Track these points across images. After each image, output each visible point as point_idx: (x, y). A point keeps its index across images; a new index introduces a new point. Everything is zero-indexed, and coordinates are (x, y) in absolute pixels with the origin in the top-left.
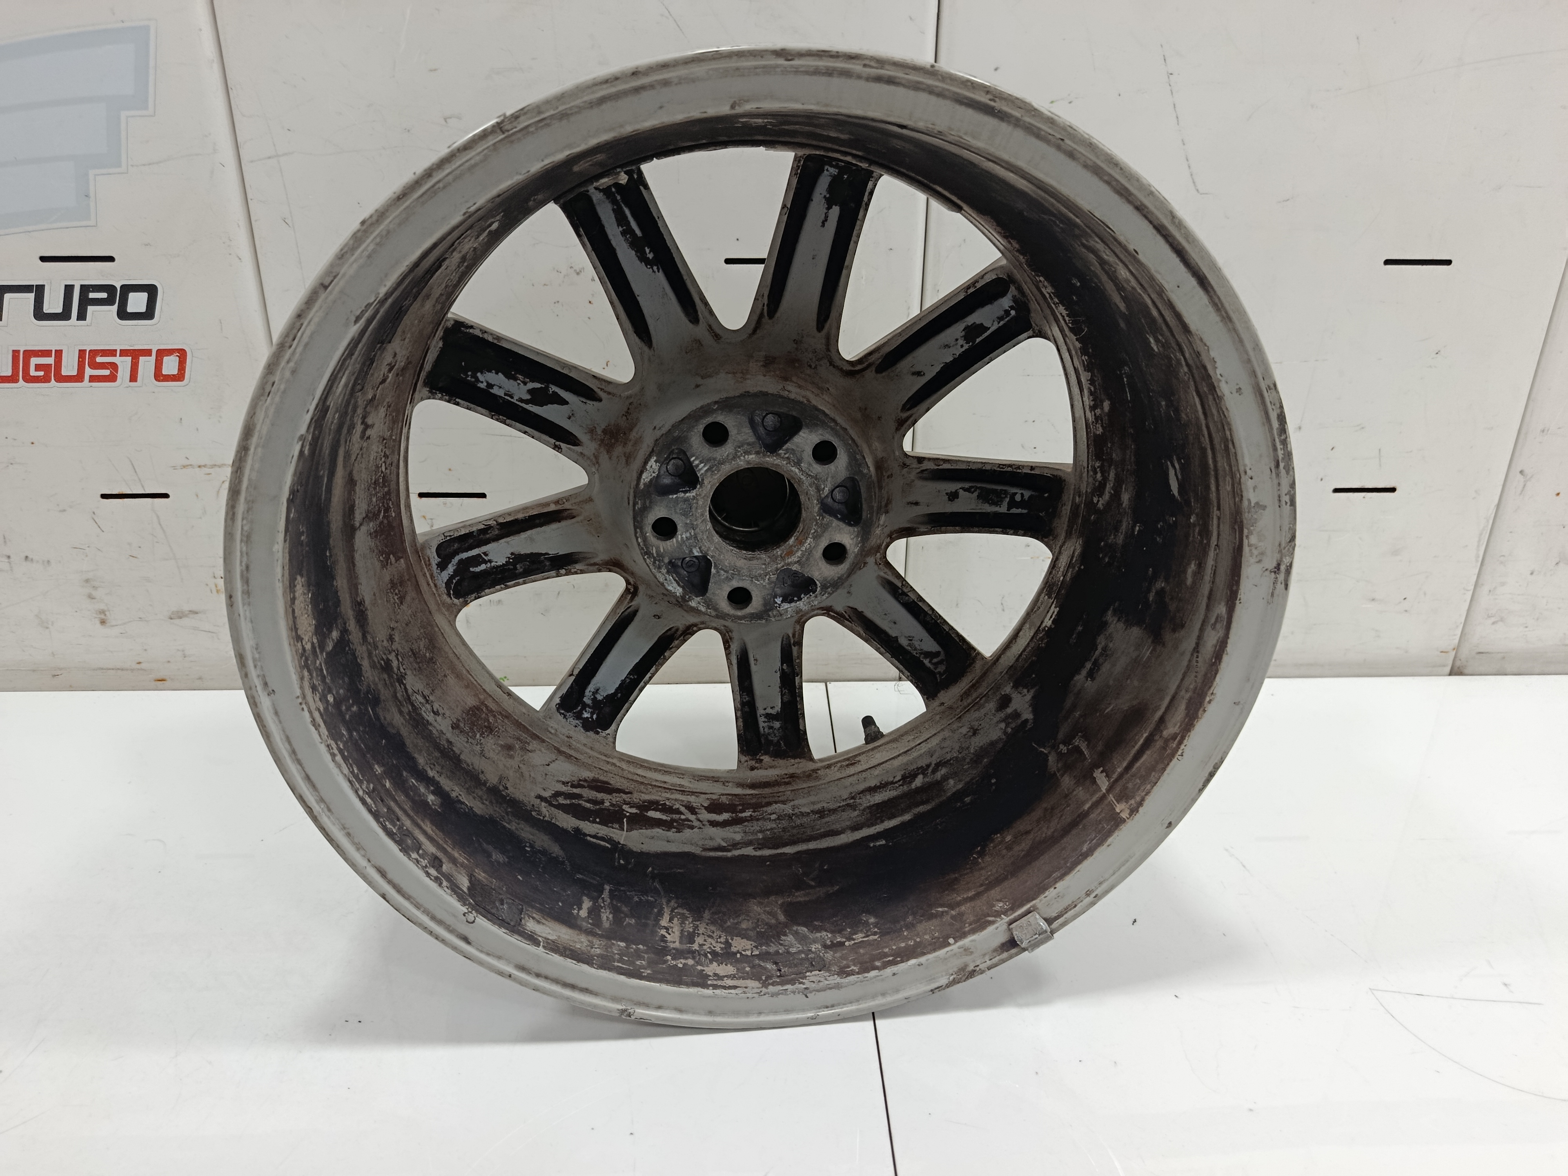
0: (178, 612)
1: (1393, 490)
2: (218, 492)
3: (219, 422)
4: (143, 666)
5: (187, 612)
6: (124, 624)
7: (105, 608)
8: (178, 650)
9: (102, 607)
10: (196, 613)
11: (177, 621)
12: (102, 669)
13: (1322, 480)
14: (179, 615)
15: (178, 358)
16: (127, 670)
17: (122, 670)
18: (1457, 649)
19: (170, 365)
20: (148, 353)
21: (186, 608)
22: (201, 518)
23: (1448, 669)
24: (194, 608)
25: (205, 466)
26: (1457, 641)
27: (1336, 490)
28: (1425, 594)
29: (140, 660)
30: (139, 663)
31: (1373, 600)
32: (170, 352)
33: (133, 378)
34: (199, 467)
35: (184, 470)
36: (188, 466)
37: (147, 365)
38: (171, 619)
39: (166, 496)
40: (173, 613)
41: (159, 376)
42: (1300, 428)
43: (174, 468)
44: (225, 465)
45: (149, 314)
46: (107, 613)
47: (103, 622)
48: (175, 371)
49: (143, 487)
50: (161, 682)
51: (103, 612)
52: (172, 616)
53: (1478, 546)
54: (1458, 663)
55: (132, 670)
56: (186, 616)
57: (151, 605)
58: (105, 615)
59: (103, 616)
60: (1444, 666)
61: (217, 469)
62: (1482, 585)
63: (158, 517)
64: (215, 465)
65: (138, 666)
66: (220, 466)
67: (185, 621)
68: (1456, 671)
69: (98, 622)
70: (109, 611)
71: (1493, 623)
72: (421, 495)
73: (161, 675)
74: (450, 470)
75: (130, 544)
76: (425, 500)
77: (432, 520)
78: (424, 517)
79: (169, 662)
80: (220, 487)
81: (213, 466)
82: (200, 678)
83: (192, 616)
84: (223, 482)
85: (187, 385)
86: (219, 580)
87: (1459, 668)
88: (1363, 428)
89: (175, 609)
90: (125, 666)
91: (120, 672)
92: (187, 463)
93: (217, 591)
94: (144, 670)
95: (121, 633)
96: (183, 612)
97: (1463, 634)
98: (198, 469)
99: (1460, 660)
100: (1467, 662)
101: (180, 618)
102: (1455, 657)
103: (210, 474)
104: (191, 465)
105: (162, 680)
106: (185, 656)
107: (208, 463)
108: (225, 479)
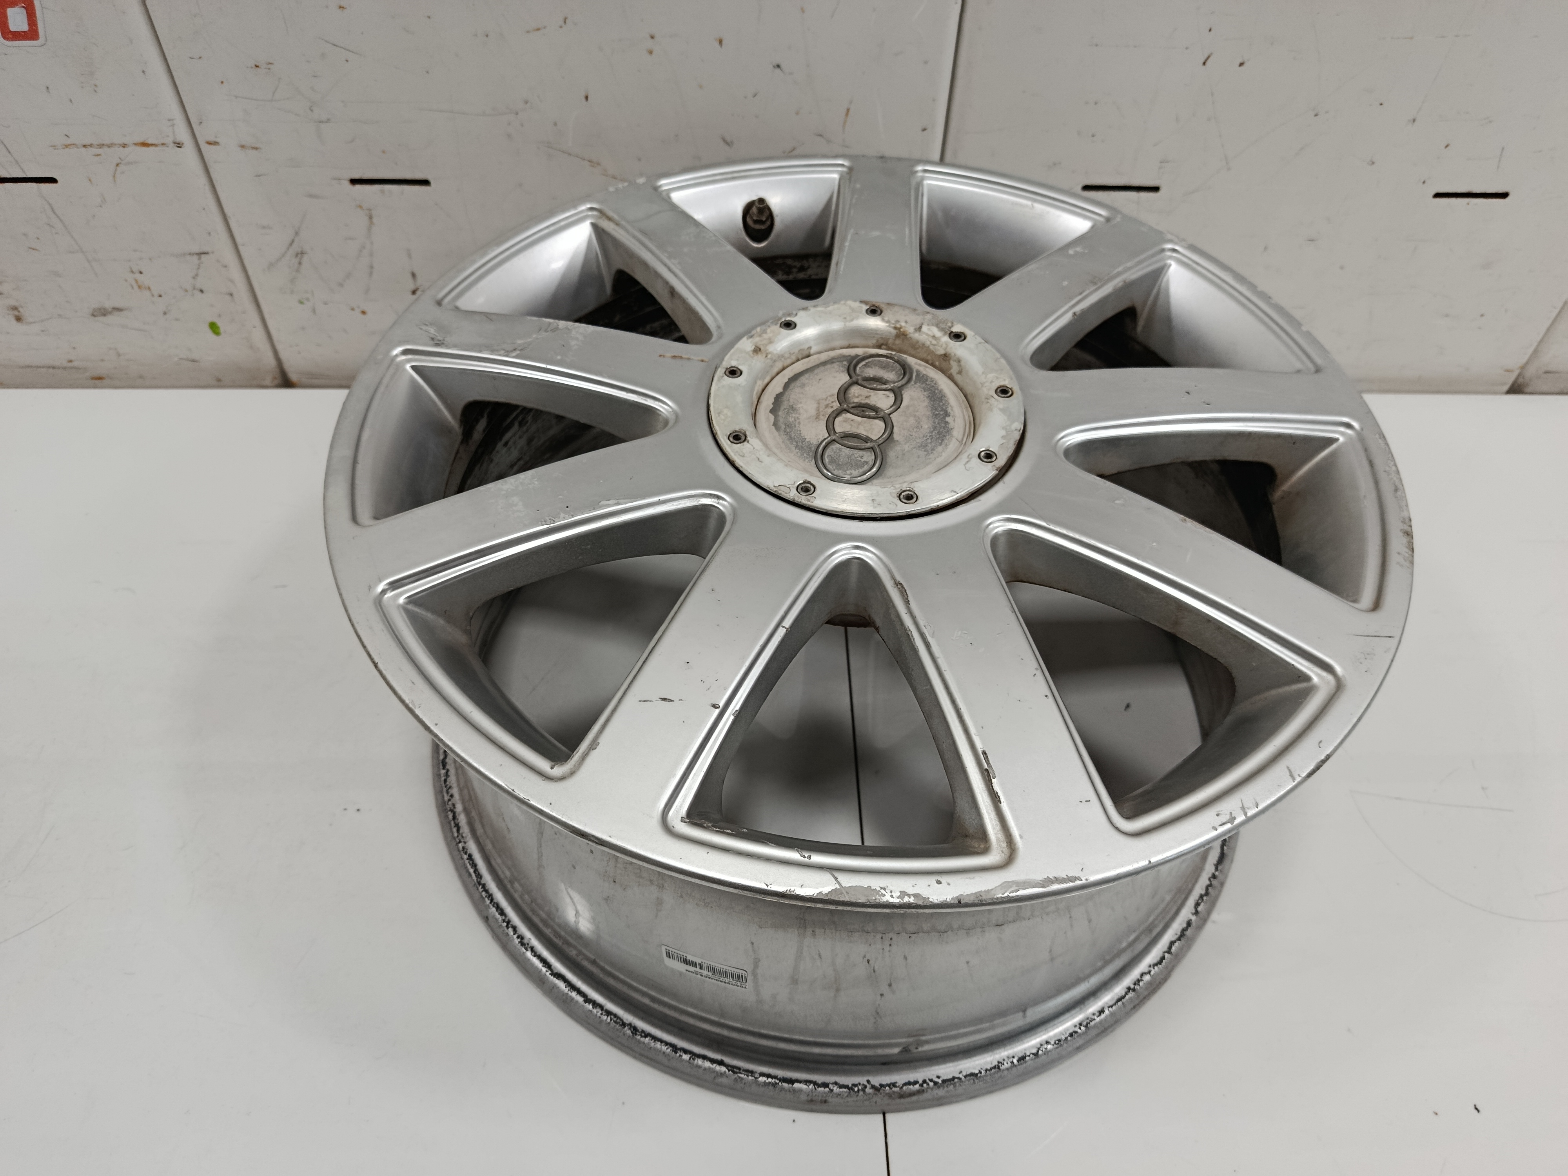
0: (100, 309)
1: (1504, 195)
2: (114, 177)
3: (95, 91)
4: (75, 364)
5: (110, 310)
6: (42, 321)
7: (16, 304)
8: (110, 349)
9: (13, 303)
10: (120, 310)
11: (101, 319)
12: (31, 367)
13: (1424, 182)
14: (101, 312)
15: (24, 11)
16: (59, 368)
17: (54, 368)
18: (1523, 368)
19: (16, 21)
21: (108, 305)
22: (101, 206)
23: (1506, 388)
24: (117, 305)
25: (91, 145)
26: (1524, 360)
27: (1438, 195)
28: (1506, 310)
29: (72, 358)
30: (70, 361)
31: (1447, 316)
32: (13, 3)
34: (85, 146)
35: (67, 150)
36: (69, 145)
38: (94, 316)
39: (53, 180)
40: (94, 310)
41: (7, 34)
42: (1414, 121)
43: (54, 147)
44: (115, 145)
46: (20, 309)
47: (18, 319)
48: (25, 27)
50: (98, 380)
51: (15, 308)
52: (95, 314)
54: (1521, 380)
55: (65, 368)
56: (110, 313)
57: (68, 302)
58: (19, 311)
59: (16, 313)
60: (1504, 384)
61: (106, 149)
63: (50, 205)
64: (103, 145)
65: (70, 364)
66: (109, 146)
67: (110, 319)
68: (1516, 389)
69: (12, 319)
70: (22, 307)
72: (354, 182)
73: (97, 373)
74: (384, 152)
75: (25, 235)
76: (358, 187)
77: (370, 210)
78: (360, 207)
79: (102, 360)
80: (116, 171)
81: (101, 146)
82: (141, 377)
83: (117, 313)
84: (117, 165)
85: (45, 44)
86: (138, 275)
87: (1519, 386)
88: (1490, 122)
89: (96, 306)
90: (57, 364)
91: (51, 370)
92: (69, 141)
93: (140, 287)
94: (77, 368)
95: (43, 331)
96: (105, 309)
97: (1536, 351)
98: (83, 149)
99: (1523, 378)
100: (1530, 380)
101: (104, 315)
102: (1519, 375)
103: (100, 155)
104: (74, 144)
105: (100, 378)
106: (119, 355)
107: (95, 142)
108: (119, 161)
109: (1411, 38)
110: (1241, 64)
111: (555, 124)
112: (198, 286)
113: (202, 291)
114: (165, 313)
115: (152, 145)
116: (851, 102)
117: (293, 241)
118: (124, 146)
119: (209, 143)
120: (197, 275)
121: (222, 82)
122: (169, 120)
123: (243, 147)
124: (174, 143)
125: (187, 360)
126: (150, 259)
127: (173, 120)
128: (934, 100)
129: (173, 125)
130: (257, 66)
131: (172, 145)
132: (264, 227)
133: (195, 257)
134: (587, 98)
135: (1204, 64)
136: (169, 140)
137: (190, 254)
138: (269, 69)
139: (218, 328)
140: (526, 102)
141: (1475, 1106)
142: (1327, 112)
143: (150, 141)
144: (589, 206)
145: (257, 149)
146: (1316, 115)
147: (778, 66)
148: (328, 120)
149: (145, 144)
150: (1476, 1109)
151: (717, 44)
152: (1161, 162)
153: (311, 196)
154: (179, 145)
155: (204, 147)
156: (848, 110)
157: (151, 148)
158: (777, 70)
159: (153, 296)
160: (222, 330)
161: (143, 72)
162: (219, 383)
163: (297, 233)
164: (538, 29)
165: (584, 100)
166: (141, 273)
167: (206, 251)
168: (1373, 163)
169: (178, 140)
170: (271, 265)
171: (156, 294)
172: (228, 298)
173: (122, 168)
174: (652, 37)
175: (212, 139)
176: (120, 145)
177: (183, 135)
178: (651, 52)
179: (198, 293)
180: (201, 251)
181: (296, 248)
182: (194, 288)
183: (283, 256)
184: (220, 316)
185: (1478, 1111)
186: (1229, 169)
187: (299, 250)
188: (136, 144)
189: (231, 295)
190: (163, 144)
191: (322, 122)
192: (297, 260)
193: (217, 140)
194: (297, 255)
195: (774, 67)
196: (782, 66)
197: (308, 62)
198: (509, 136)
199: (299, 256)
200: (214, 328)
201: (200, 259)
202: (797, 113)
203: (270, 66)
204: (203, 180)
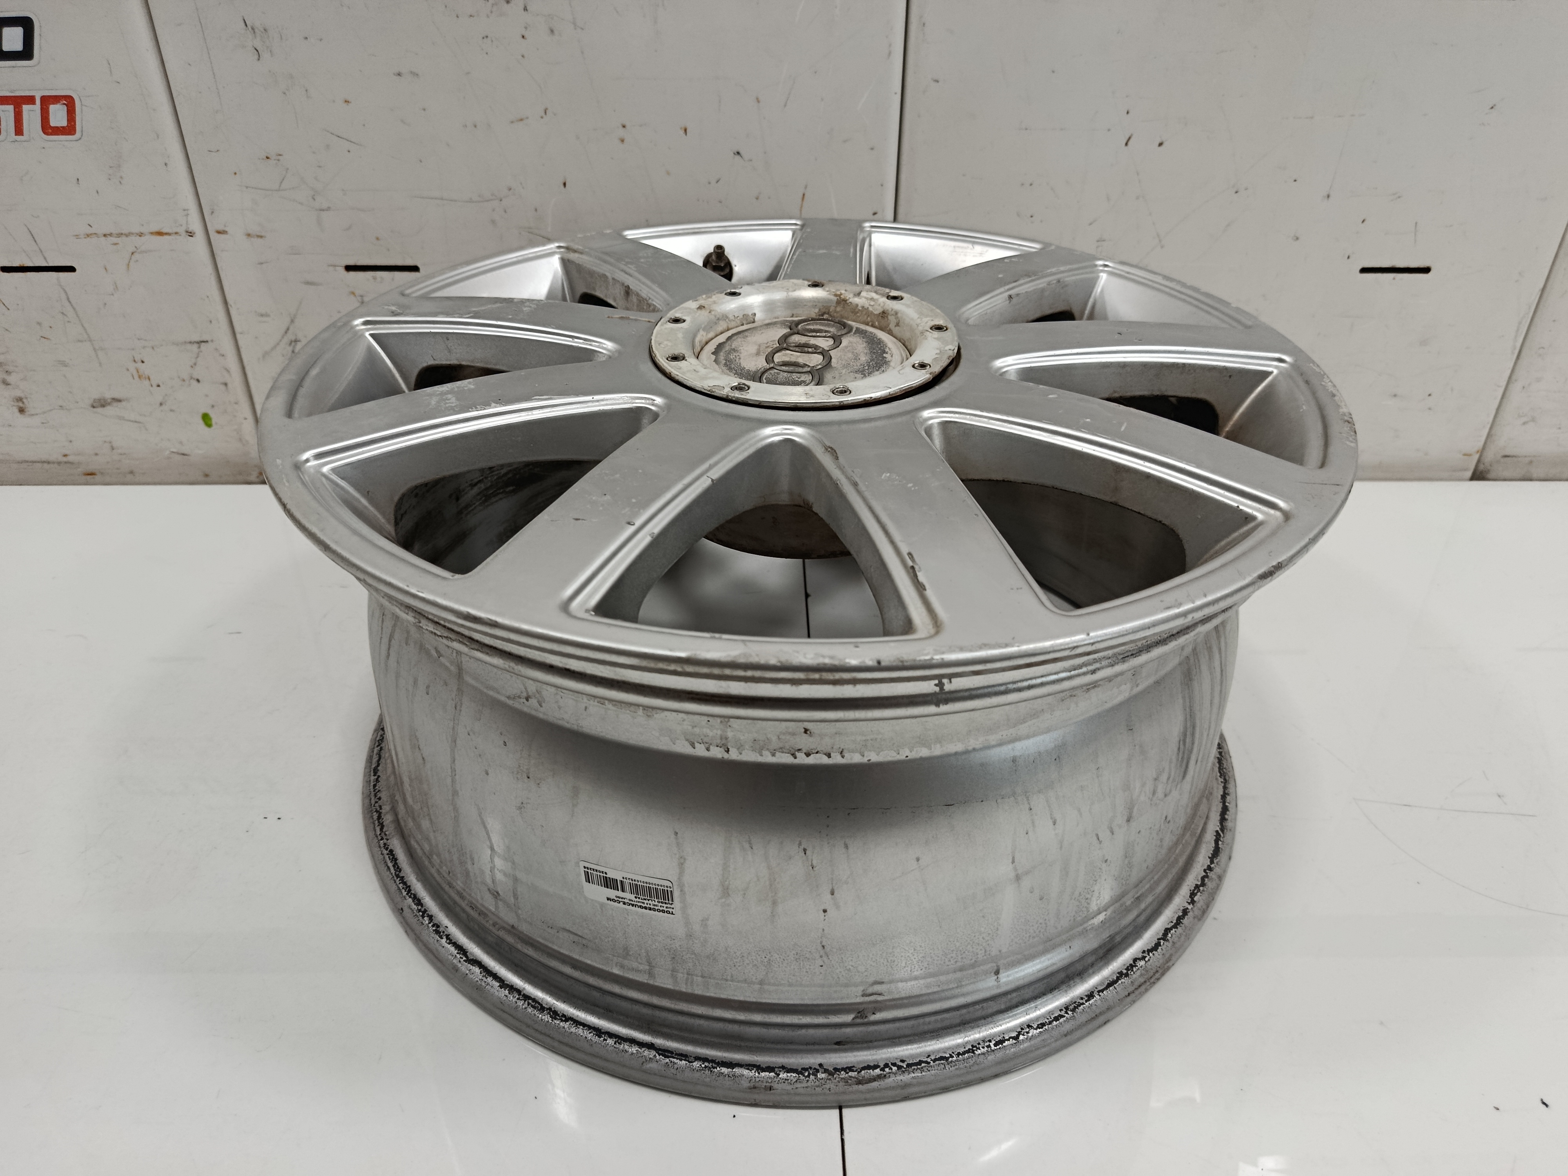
0: (100, 400)
1: (1427, 270)
2: (128, 265)
3: (121, 183)
4: (70, 458)
5: (109, 401)
6: (44, 413)
7: (22, 395)
8: (105, 442)
9: (19, 394)
10: (119, 401)
11: (100, 410)
12: (27, 462)
13: (1348, 257)
14: (101, 403)
15: (65, 108)
16: (54, 463)
17: (49, 463)
18: (1481, 452)
19: (58, 116)
20: (30, 100)
21: (108, 395)
22: (113, 295)
23: (1469, 474)
24: (117, 396)
25: (111, 235)
26: (1481, 444)
27: (1364, 270)
28: (1452, 390)
29: (67, 452)
30: (65, 456)
31: (1395, 396)
32: (56, 99)
33: (19, 131)
34: (105, 235)
35: (88, 239)
36: (91, 234)
37: (31, 114)
38: (94, 407)
39: (71, 269)
40: (95, 400)
41: (47, 129)
42: (1328, 196)
43: (77, 236)
44: (133, 234)
45: (26, 53)
46: (25, 400)
47: (22, 411)
48: (64, 123)
49: (45, 258)
50: (90, 477)
51: (20, 399)
52: (95, 404)
53: (1516, 337)
54: (1481, 467)
55: (59, 463)
56: (109, 404)
57: (70, 392)
58: (23, 403)
59: (21, 404)
60: (1466, 470)
61: (124, 238)
62: (1516, 380)
63: (66, 293)
64: (122, 234)
65: (65, 459)
66: (127, 235)
67: (109, 410)
68: (1479, 475)
69: (16, 410)
70: (26, 398)
71: (1524, 423)
72: (349, 268)
73: (91, 468)
74: (378, 239)
75: (39, 324)
76: (352, 274)
77: (362, 296)
78: (353, 293)
79: (96, 454)
80: (131, 259)
81: (120, 235)
82: (132, 472)
83: (115, 404)
84: (132, 253)
85: (80, 139)
86: (140, 364)
87: (1481, 472)
88: (1399, 197)
89: (97, 396)
90: (51, 459)
91: (46, 465)
92: (90, 231)
93: (140, 377)
94: (71, 463)
95: (43, 423)
96: (105, 400)
97: (1489, 435)
98: (104, 238)
99: (1484, 464)
100: (1491, 466)
101: (103, 406)
102: (1479, 461)
103: (117, 244)
104: (95, 234)
105: (92, 474)
106: (113, 448)
107: (114, 232)
108: (135, 249)
109: (1312, 118)
110: (1161, 144)
111: (536, 210)
112: (196, 376)
113: (198, 381)
114: (161, 404)
115: (167, 234)
116: (806, 187)
117: (288, 329)
118: (141, 235)
119: (219, 232)
120: (195, 364)
121: (235, 173)
122: (184, 210)
123: (249, 235)
124: (187, 232)
125: (178, 453)
126: (153, 348)
127: (188, 210)
128: (882, 185)
129: (187, 215)
130: (267, 158)
131: (184, 234)
132: (262, 315)
133: (196, 345)
134: (565, 184)
135: (1126, 144)
136: (181, 230)
137: (190, 343)
138: (278, 160)
139: (210, 419)
140: (510, 189)
141: (1542, 1100)
142: (1246, 189)
143: (164, 231)
144: (557, 245)
145: (261, 237)
146: (1236, 192)
147: (738, 153)
148: (329, 209)
149: (160, 234)
150: (1544, 1103)
151: (682, 132)
152: (1098, 241)
153: (308, 283)
154: (191, 234)
155: (213, 236)
156: (804, 195)
157: (166, 237)
158: (737, 157)
159: (152, 386)
160: (213, 422)
161: (166, 164)
162: (207, 478)
163: (292, 321)
164: (521, 120)
165: (562, 186)
166: (143, 362)
167: (205, 340)
168: (1297, 239)
169: (190, 230)
170: (266, 354)
171: (155, 385)
172: (223, 387)
173: (136, 256)
174: (624, 127)
175: (221, 228)
176: (137, 234)
177: (196, 226)
178: (622, 141)
179: (195, 383)
180: (201, 340)
181: (290, 336)
182: (192, 378)
183: (278, 344)
184: (213, 406)
185: (1547, 1106)
186: (1162, 247)
187: (293, 339)
188: (152, 233)
189: (226, 384)
190: (176, 233)
191: (323, 210)
192: (290, 349)
193: (226, 229)
194: (291, 342)
195: (734, 154)
196: (741, 152)
197: (314, 153)
198: (493, 222)
199: (293, 344)
200: (206, 419)
201: (199, 347)
202: (757, 199)
203: (280, 157)
204: (210, 269)
